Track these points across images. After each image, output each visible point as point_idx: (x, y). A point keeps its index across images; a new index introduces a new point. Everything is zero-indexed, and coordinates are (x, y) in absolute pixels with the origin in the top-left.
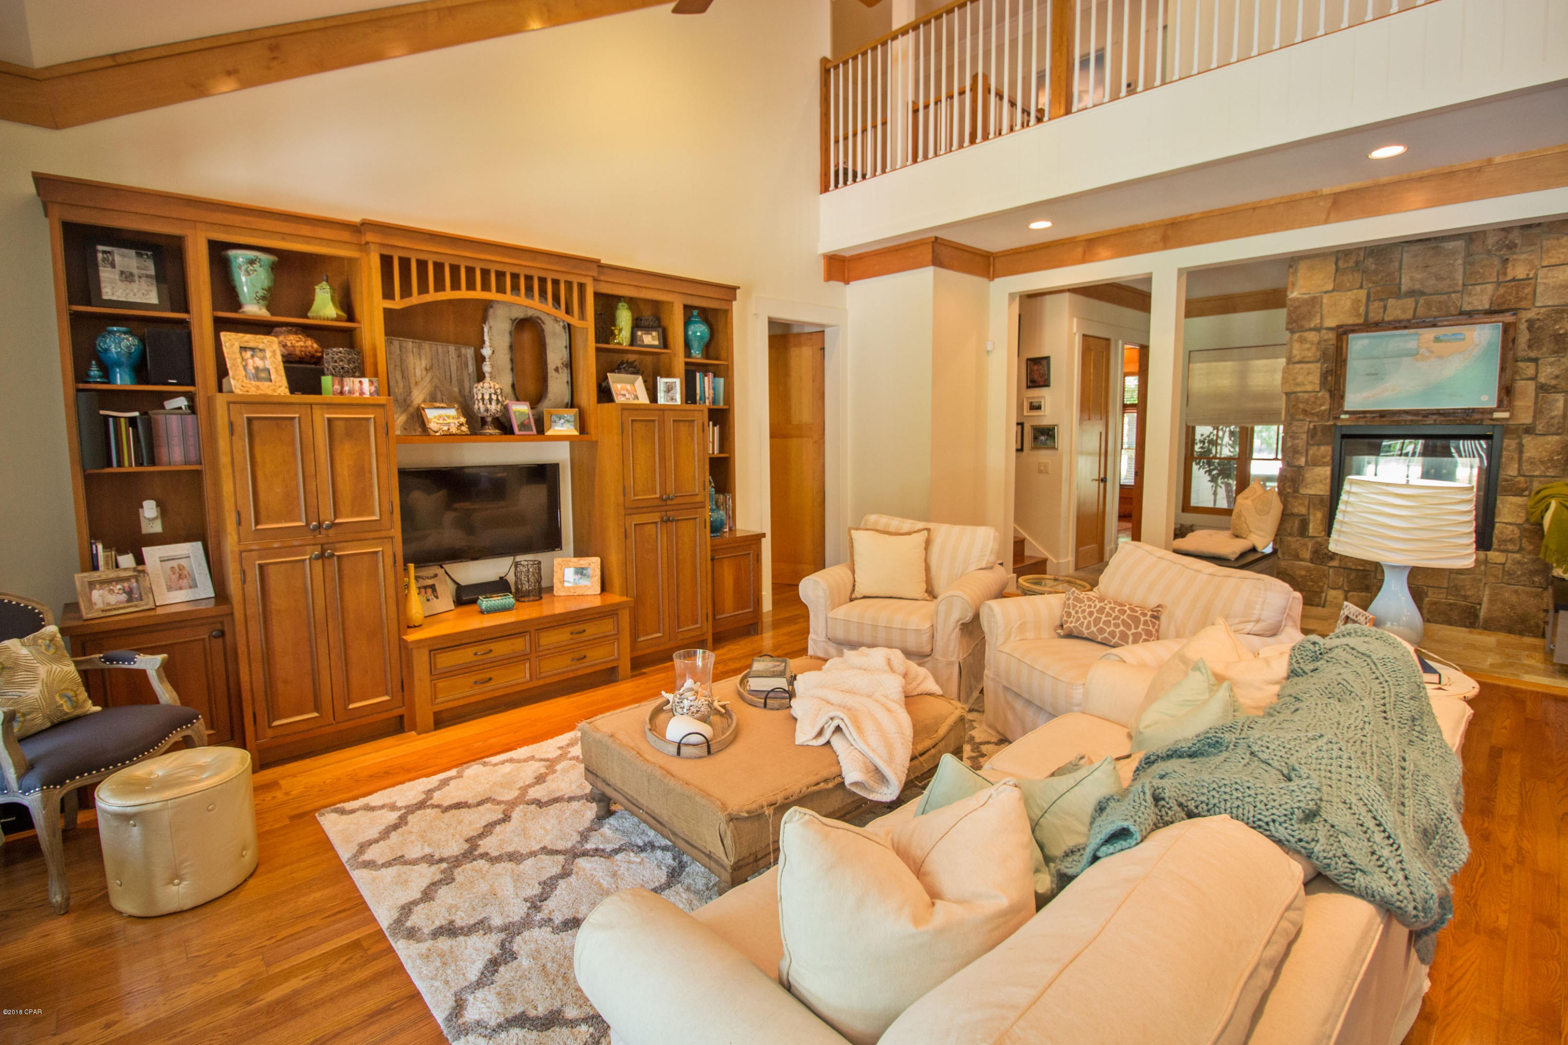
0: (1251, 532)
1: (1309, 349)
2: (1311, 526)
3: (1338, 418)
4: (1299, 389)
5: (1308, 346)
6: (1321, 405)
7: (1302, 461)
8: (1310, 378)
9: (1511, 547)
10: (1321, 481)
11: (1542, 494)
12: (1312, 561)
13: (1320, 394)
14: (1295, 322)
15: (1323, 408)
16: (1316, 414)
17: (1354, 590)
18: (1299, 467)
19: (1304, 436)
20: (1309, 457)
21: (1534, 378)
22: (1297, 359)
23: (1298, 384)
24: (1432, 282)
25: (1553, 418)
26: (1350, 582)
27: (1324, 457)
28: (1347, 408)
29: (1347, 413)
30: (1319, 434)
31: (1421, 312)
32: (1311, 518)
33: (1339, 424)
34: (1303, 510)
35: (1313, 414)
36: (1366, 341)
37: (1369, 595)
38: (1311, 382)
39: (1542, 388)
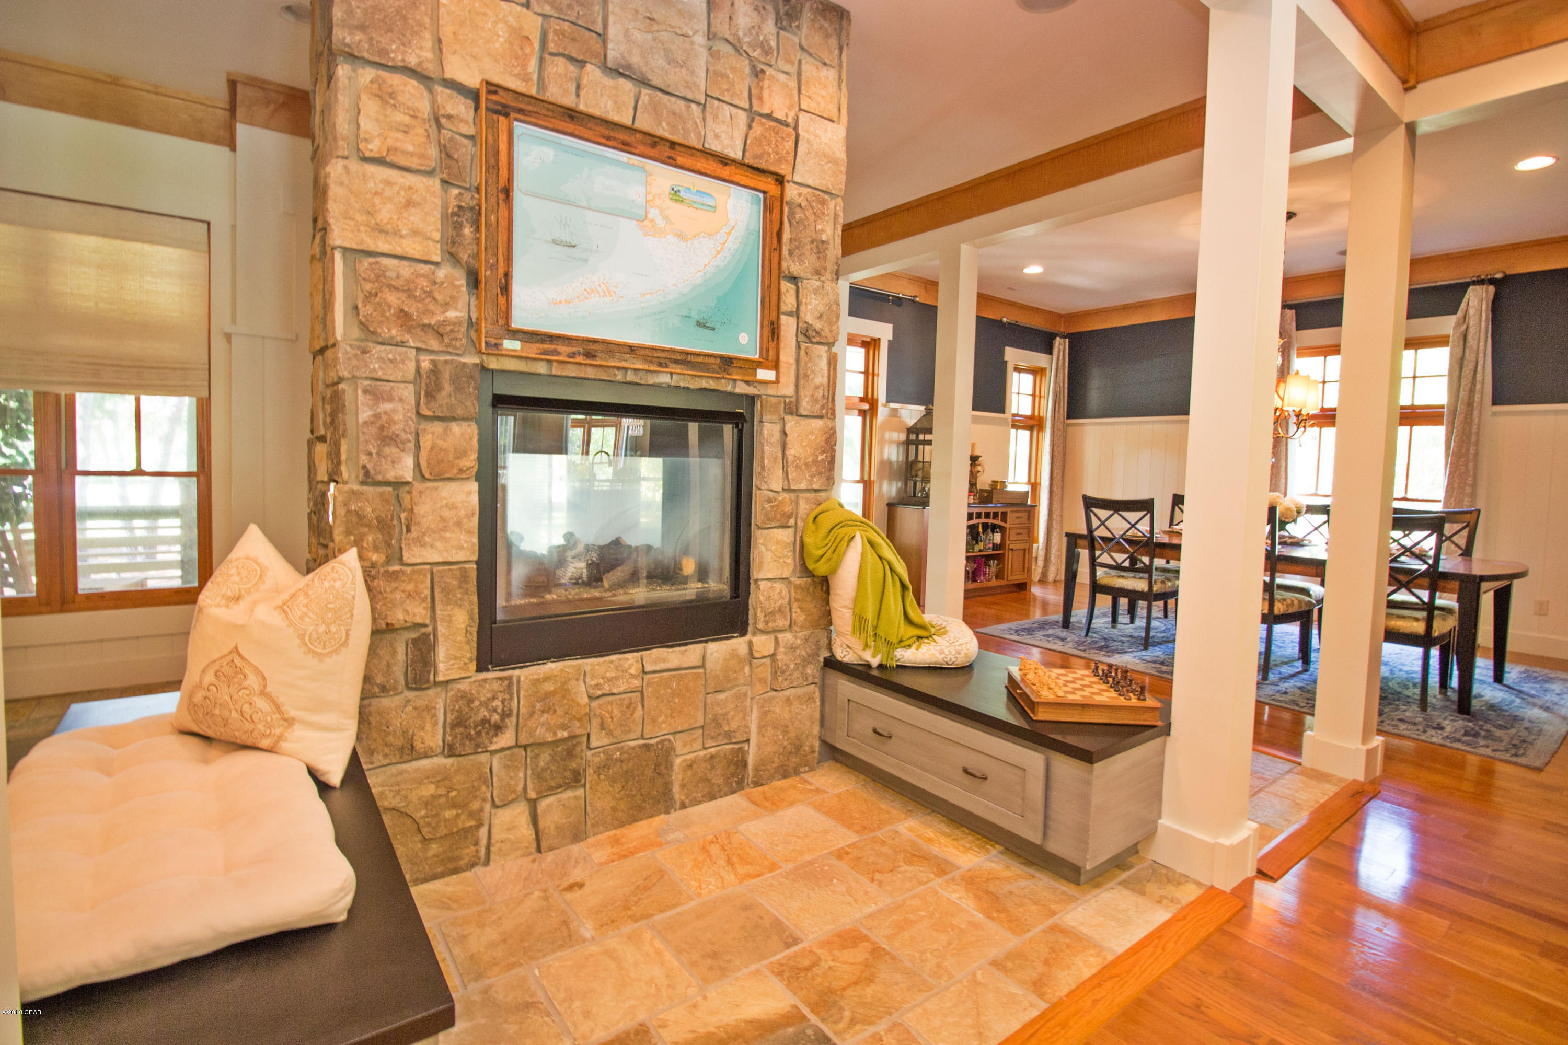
0: (290, 722)
1: (406, 130)
2: (442, 653)
3: (495, 348)
4: (383, 247)
5: (400, 117)
6: (446, 306)
7: (405, 468)
8: (415, 218)
9: (781, 623)
10: (459, 524)
11: (827, 521)
12: (450, 750)
13: (441, 273)
14: (362, 28)
15: (452, 314)
16: (437, 331)
17: (553, 790)
18: (398, 484)
19: (408, 392)
20: (424, 454)
21: (796, 314)
22: (373, 148)
23: (380, 230)
24: (659, 61)
25: (817, 388)
26: (538, 776)
27: (461, 454)
28: (518, 322)
29: (515, 334)
30: (448, 388)
31: (644, 123)
32: (441, 629)
33: (493, 364)
34: (419, 612)
35: (426, 327)
36: (548, 153)
37: (580, 792)
38: (416, 233)
39: (806, 334)
